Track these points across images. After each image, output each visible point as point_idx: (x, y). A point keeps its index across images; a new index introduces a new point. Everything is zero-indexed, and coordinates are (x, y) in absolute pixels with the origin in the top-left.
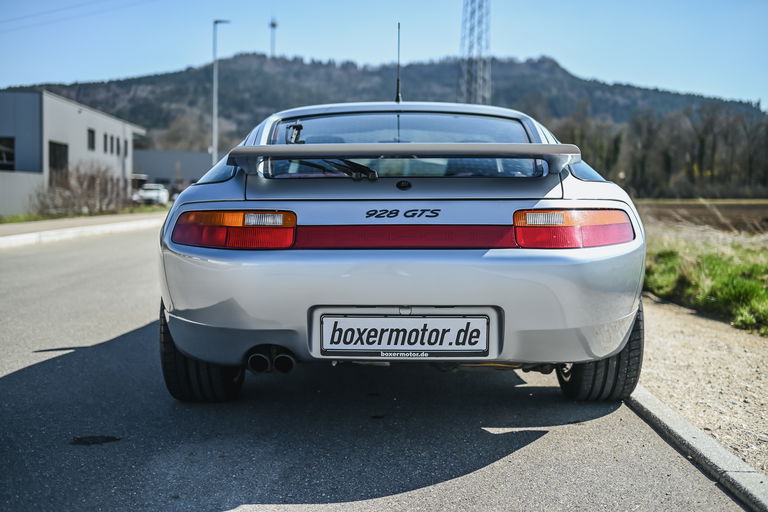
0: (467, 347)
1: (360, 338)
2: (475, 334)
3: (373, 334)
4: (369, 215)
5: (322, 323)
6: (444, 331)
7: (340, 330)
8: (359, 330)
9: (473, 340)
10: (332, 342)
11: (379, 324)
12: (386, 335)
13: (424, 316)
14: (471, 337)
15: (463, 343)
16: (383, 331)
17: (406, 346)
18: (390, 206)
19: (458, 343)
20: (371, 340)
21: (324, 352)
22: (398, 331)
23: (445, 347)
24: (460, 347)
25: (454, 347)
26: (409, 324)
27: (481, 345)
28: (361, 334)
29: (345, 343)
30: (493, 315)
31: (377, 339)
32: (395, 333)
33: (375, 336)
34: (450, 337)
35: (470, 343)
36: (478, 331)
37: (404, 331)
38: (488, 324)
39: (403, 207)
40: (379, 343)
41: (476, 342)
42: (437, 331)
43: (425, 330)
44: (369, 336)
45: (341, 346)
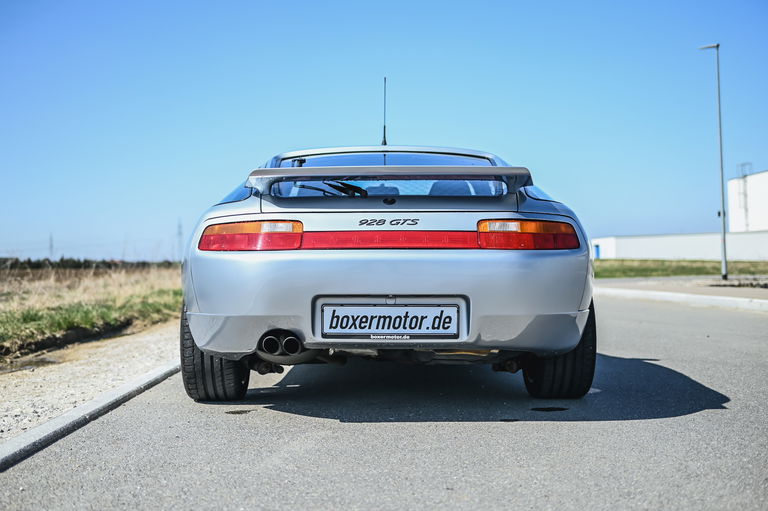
0: (441, 331)
1: (354, 324)
2: (447, 320)
3: (364, 320)
4: (362, 223)
5: (323, 311)
6: (423, 318)
7: (338, 317)
8: (353, 317)
9: (446, 325)
10: (331, 327)
11: (369, 312)
12: (375, 321)
13: (406, 305)
14: (445, 322)
15: (438, 328)
16: (372, 318)
17: (392, 330)
18: (378, 217)
19: (433, 328)
20: (363, 325)
21: (324, 336)
22: (385, 318)
23: (423, 331)
24: (436, 331)
25: (431, 331)
26: (394, 312)
27: (453, 330)
28: (354, 321)
29: (342, 327)
30: (463, 304)
31: (368, 324)
32: (382, 320)
33: (366, 322)
34: (428, 323)
35: (444, 328)
36: (450, 318)
37: (390, 317)
38: (458, 312)
39: (389, 217)
40: (370, 328)
41: (448, 327)
42: (417, 317)
43: (406, 317)
44: (361, 322)
45: (339, 330)
